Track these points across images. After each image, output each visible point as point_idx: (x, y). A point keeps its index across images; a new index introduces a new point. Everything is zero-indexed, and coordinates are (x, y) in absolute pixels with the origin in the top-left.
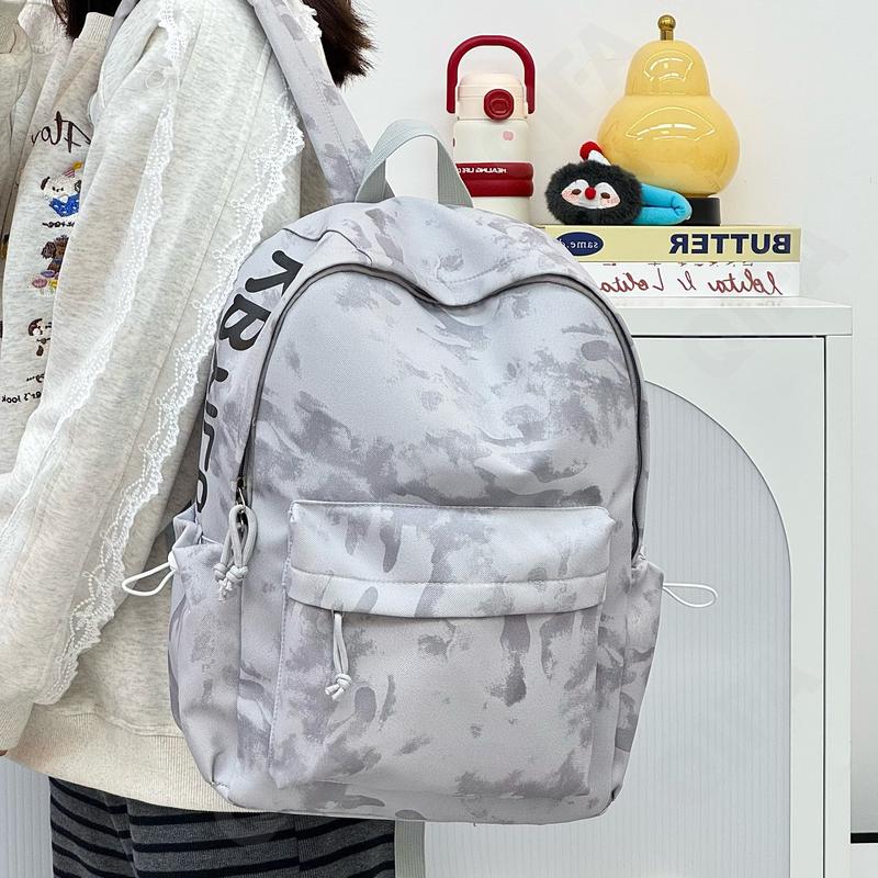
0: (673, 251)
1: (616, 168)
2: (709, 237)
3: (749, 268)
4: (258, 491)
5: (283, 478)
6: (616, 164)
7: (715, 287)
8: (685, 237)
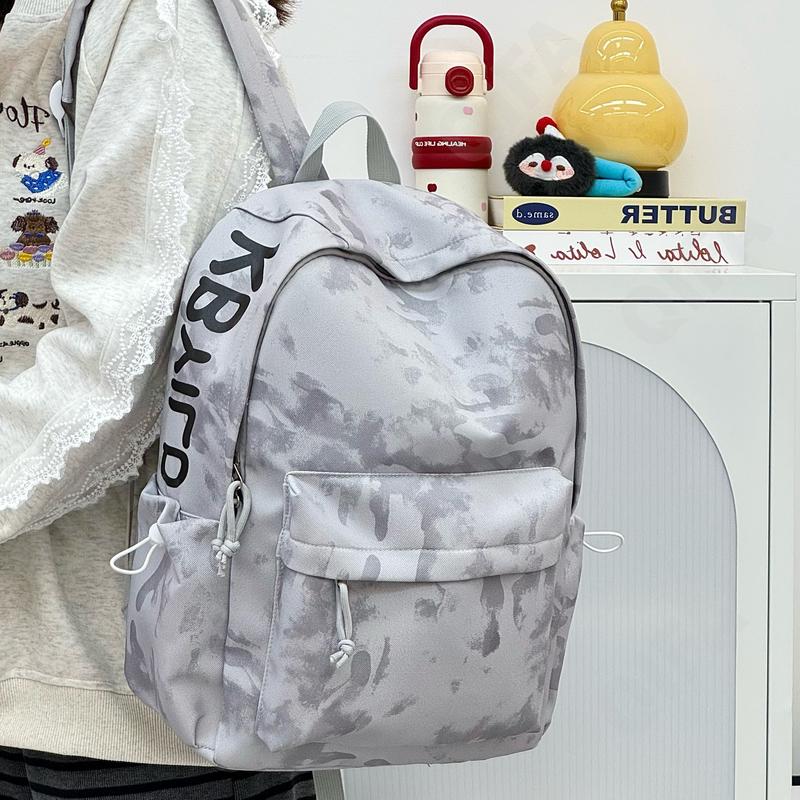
0: (625, 221)
1: (570, 143)
2: (659, 208)
3: (696, 237)
4: (250, 466)
5: (274, 451)
6: (571, 138)
7: (664, 255)
8: (636, 208)
